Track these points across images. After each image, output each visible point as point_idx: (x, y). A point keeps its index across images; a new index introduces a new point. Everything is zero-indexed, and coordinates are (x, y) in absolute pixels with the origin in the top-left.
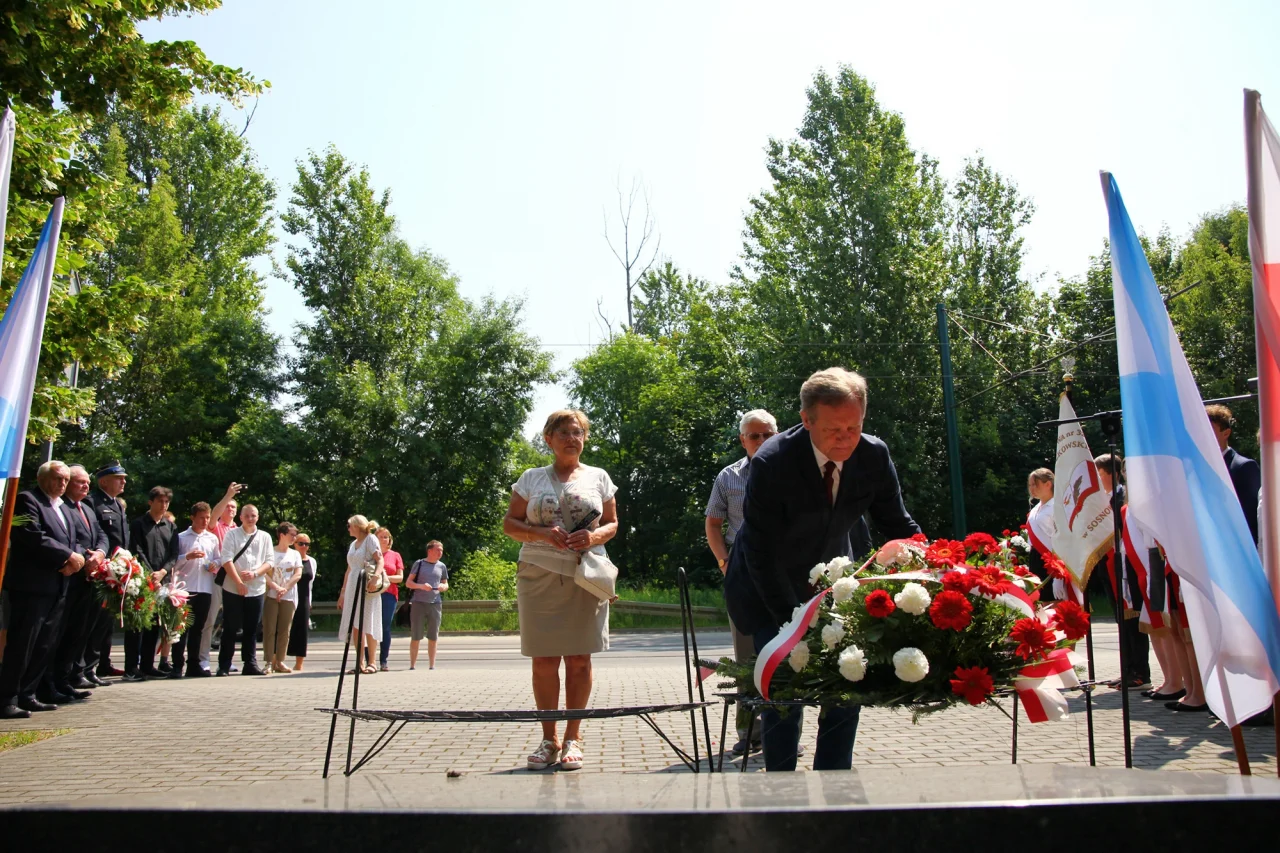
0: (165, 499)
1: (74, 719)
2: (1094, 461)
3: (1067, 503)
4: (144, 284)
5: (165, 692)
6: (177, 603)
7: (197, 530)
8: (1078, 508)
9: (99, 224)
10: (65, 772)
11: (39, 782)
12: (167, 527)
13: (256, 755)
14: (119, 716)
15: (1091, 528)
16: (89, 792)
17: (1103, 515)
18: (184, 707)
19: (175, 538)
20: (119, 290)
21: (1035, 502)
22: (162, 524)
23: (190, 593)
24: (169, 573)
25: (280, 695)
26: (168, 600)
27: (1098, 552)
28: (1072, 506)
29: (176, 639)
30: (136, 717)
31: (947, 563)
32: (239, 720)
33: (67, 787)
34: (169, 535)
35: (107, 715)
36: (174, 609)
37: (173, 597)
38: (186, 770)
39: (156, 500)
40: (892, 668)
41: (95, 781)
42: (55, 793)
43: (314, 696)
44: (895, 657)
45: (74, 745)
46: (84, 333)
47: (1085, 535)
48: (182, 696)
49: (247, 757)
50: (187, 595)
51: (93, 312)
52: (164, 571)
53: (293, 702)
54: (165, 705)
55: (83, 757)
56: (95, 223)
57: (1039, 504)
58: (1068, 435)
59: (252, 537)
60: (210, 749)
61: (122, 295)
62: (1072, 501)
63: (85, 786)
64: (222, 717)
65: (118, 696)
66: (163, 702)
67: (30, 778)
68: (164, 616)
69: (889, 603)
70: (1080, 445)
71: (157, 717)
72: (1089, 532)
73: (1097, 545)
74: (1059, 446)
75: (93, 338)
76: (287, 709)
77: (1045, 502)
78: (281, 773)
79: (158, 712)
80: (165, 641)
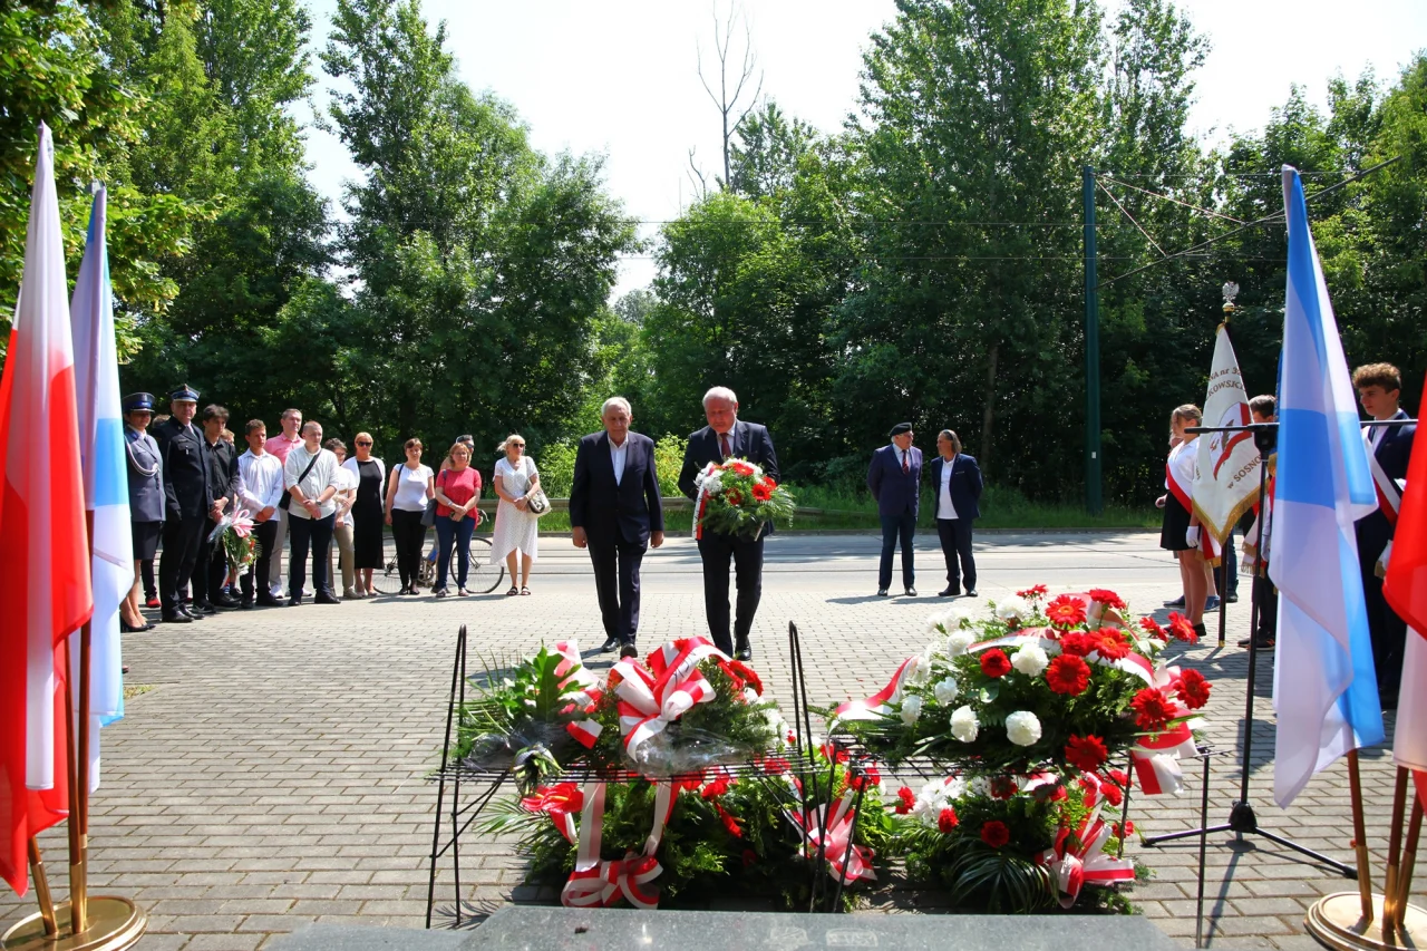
0: (221, 420)
1: (154, 671)
2: (1249, 403)
3: (1214, 448)
4: (182, 204)
5: (239, 633)
6: (241, 534)
7: (256, 452)
8: (1226, 456)
9: (120, 125)
10: (158, 748)
11: (134, 762)
12: (225, 449)
13: (344, 727)
14: (196, 668)
15: (1238, 478)
16: (186, 777)
17: (1252, 464)
18: (261, 654)
19: (235, 464)
20: (156, 212)
21: (1177, 442)
22: (220, 446)
23: (255, 521)
24: (231, 499)
25: (358, 637)
26: (232, 530)
27: (1242, 505)
28: (1219, 451)
29: (245, 571)
30: (216, 670)
31: (1068, 622)
32: (321, 675)
33: (165, 769)
34: (227, 459)
35: (187, 667)
36: (239, 540)
37: (237, 527)
38: (278, 748)
39: (211, 421)
40: (1005, 730)
41: (190, 762)
42: (154, 776)
43: (394, 640)
44: (1008, 719)
45: (159, 710)
46: (124, 264)
47: (1231, 486)
48: (257, 638)
49: (336, 730)
50: (252, 523)
51: (130, 240)
52: (225, 499)
53: (374, 650)
54: (241, 653)
55: (171, 726)
56: (116, 123)
57: (1182, 444)
58: (1223, 372)
59: (315, 458)
60: (298, 717)
61: (159, 218)
62: (1220, 446)
63: (181, 769)
64: (303, 670)
65: (192, 638)
66: (239, 647)
67: (126, 755)
68: (229, 548)
69: (1005, 664)
70: (1235, 384)
71: (236, 670)
72: (1235, 483)
73: (1243, 497)
74: (1211, 385)
75: (134, 268)
76: (369, 660)
77: (1187, 443)
78: (374, 754)
79: (236, 662)
80: (233, 574)
